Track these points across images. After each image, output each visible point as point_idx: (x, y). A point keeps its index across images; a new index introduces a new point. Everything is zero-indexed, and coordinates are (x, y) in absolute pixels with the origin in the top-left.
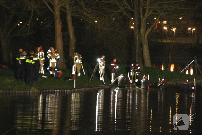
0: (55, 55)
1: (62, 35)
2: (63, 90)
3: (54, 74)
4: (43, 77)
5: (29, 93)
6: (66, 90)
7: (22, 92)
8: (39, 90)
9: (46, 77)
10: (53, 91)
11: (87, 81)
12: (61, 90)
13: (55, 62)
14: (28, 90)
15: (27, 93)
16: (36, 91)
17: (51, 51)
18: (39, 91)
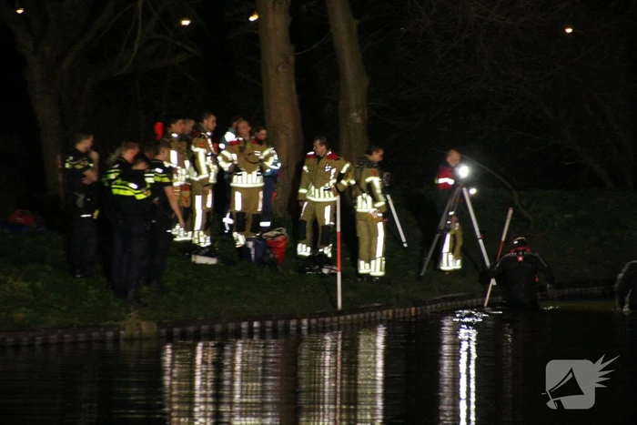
0: (257, 153)
1: (292, 59)
2: (281, 323)
3: (251, 244)
4: (200, 260)
5: (116, 340)
6: (293, 322)
7: (82, 337)
8: (161, 325)
9: (212, 261)
10: (231, 326)
11: (412, 273)
12: (269, 323)
13: (258, 189)
14: (110, 328)
15: (103, 341)
16: (147, 328)
17: (237, 134)
18: (164, 331)
